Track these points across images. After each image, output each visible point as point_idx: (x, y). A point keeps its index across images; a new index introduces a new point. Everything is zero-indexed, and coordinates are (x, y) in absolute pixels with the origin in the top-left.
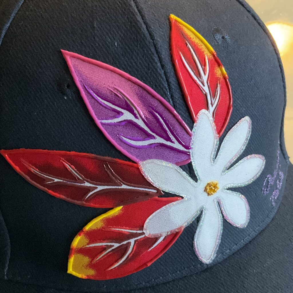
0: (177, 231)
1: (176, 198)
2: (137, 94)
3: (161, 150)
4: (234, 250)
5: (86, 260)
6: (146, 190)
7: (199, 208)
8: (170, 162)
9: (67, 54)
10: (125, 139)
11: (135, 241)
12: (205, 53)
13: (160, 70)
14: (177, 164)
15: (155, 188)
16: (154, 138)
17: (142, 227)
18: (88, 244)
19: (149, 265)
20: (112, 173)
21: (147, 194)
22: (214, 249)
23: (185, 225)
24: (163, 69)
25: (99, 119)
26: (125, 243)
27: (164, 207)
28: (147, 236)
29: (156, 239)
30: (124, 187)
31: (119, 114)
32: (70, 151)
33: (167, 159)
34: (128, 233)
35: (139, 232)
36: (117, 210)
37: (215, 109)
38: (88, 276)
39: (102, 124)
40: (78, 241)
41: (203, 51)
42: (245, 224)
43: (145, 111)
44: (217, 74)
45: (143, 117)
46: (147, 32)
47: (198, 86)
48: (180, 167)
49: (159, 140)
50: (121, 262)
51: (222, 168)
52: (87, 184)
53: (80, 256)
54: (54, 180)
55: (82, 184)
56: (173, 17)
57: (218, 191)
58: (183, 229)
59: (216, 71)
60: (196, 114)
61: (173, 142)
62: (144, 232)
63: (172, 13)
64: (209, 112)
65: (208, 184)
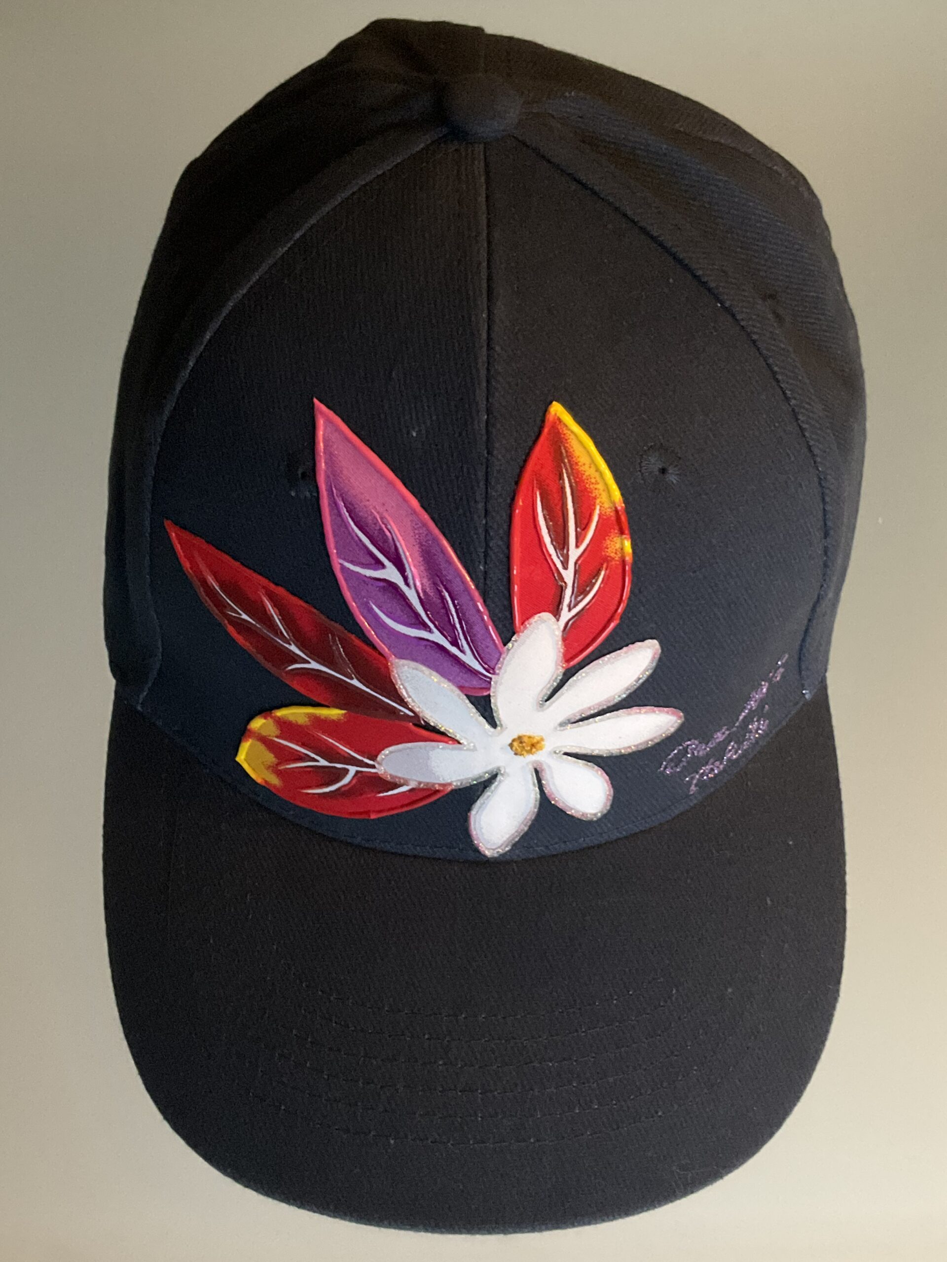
0: (437, 787)
1: (446, 739)
2: (421, 544)
3: (437, 655)
4: (556, 849)
5: (270, 758)
6: (394, 704)
7: (491, 767)
8: (449, 680)
9: (322, 413)
10: (376, 609)
11: (357, 772)
12: (598, 501)
13: (479, 518)
14: (461, 688)
15: (411, 710)
16: (430, 631)
17: (373, 757)
18: (277, 737)
19: (373, 816)
20: (340, 653)
21: (394, 711)
22: (512, 838)
23: (456, 784)
24: (485, 516)
25: (339, 555)
26: (339, 766)
27: (421, 743)
28: (380, 773)
30: (355, 682)
31: (380, 565)
32: (277, 584)
33: (444, 674)
34: (346, 755)
35: (367, 761)
36: (334, 713)
37: (573, 617)
38: (266, 782)
39: (343, 568)
40: (257, 724)
41: (596, 496)
42: (595, 815)
43: (425, 581)
44: (610, 549)
45: (420, 588)
46: (484, 432)
47: (550, 567)
48: (466, 695)
49: (437, 637)
50: (325, 790)
51: (561, 718)
52: (293, 648)
53: (260, 746)
54: (241, 615)
55: (285, 645)
56: (557, 409)
57: (540, 752)
58: (449, 789)
59: (608, 542)
60: (527, 617)
61: (463, 651)
62: (377, 765)
63: (557, 401)
64: (558, 620)
65: (520, 738)
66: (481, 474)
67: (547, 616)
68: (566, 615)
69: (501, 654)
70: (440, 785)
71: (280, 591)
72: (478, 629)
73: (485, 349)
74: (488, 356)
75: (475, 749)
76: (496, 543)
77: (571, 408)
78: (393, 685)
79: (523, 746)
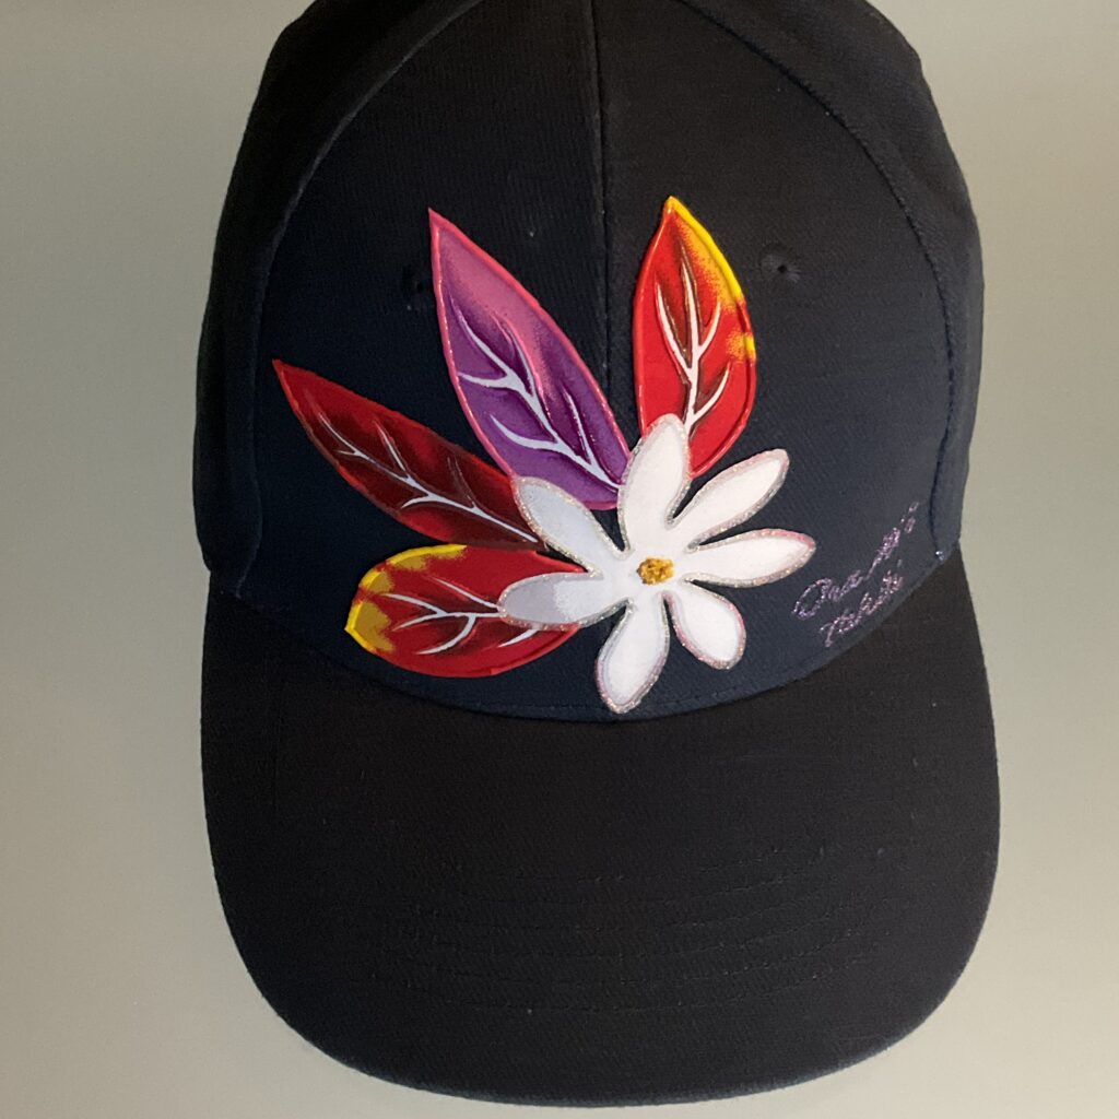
0: (562, 629)
1: (570, 566)
2: (542, 347)
3: (560, 467)
4: (688, 706)
5: (383, 619)
6: (517, 531)
7: (618, 599)
8: (574, 495)
9: (438, 223)
10: (497, 423)
11: (477, 619)
12: (718, 298)
13: (600, 313)
14: (587, 503)
15: (535, 535)
16: (554, 440)
17: (494, 599)
18: (391, 592)
19: (495, 672)
20: (460, 478)
21: (516, 539)
23: (583, 623)
24: (607, 311)
25: (458, 369)
26: (458, 615)
27: (544, 576)
28: (501, 617)
30: (476, 510)
31: (500, 373)
32: (393, 410)
33: (569, 489)
35: (488, 604)
36: (453, 550)
37: (699, 420)
38: (378, 650)
39: (462, 381)
40: (371, 579)
41: (717, 292)
42: (728, 663)
43: (548, 385)
44: (733, 348)
45: (542, 393)
46: (602, 226)
47: (674, 364)
48: (592, 511)
49: (561, 447)
50: (444, 647)
51: (691, 539)
52: (410, 481)
53: (372, 608)
54: (353, 452)
55: (401, 479)
56: (674, 204)
57: (669, 580)
58: (575, 630)
59: (731, 340)
60: (652, 420)
61: (588, 461)
62: (498, 608)
63: (674, 195)
64: (684, 423)
65: (648, 561)
66: (600, 269)
67: (672, 418)
68: (692, 417)
69: (626, 460)
70: (565, 625)
71: (397, 415)
72: (602, 433)
73: (599, 147)
74: (603, 154)
75: (600, 577)
76: (618, 338)
77: (687, 204)
78: (515, 507)
79: (652, 572)
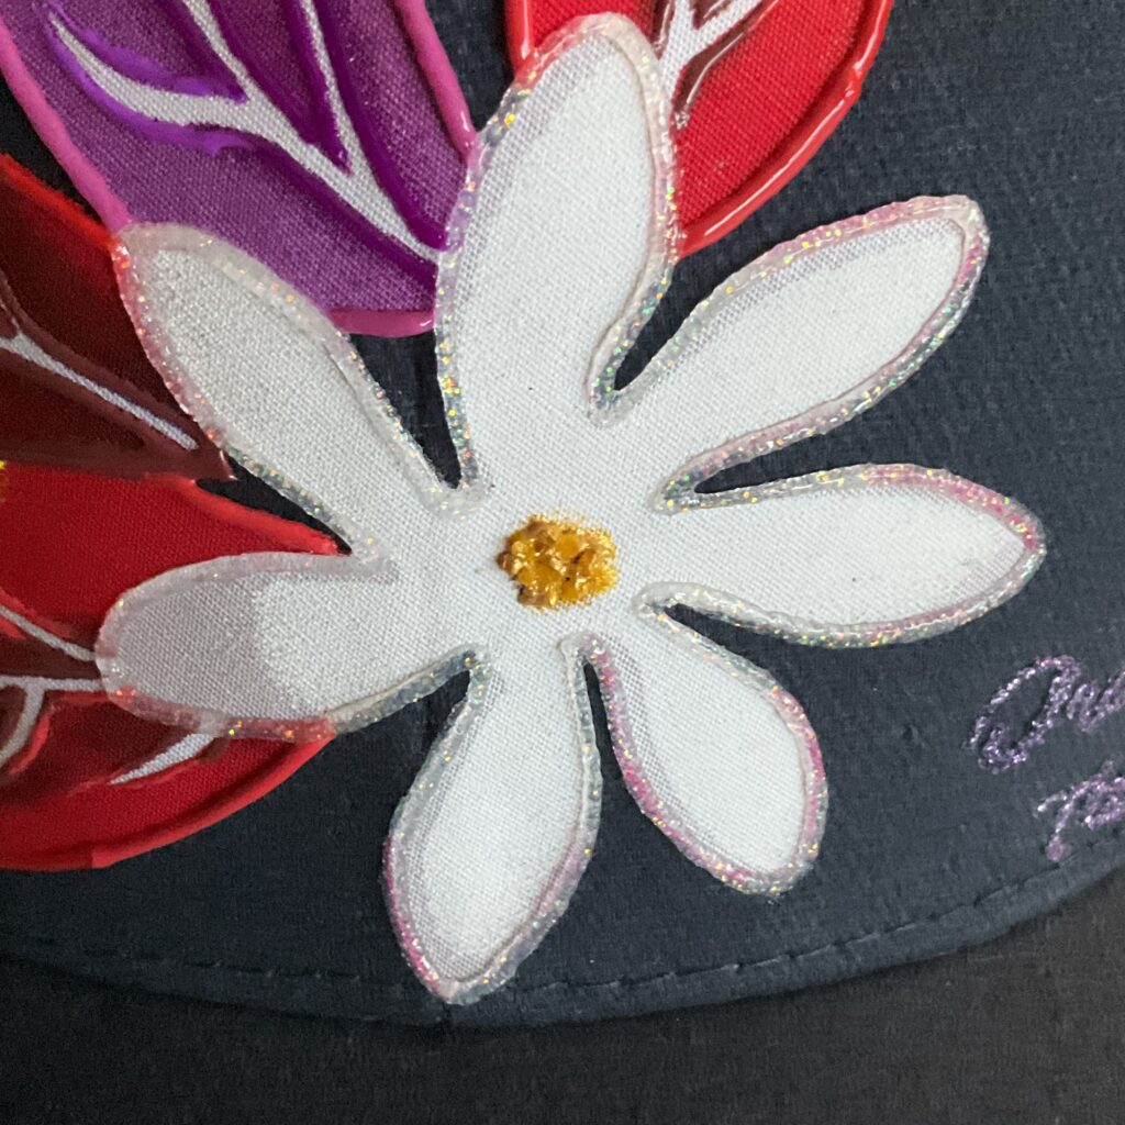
1: (299, 530)
3: (259, 188)
4: (655, 993)
6: (138, 412)
7: (445, 648)
8: (299, 285)
10: (69, 41)
11: (49, 696)
14: (338, 313)
15: (187, 424)
16: (236, 93)
17: (88, 634)
19: (102, 860)
21: (134, 438)
22: (518, 939)
23: (343, 717)
27: (224, 561)
28: (110, 690)
29: (161, 733)
30: (21, 345)
33: (283, 263)
34: (13, 634)
35: (73, 650)
37: (710, 51)
49: (259, 117)
57: (602, 598)
58: (321, 741)
60: (551, 21)
61: (342, 163)
62: (100, 664)
64: (659, 55)
65: (533, 526)
67: (614, 25)
68: (685, 39)
69: (461, 157)
70: (289, 725)
75: (385, 572)
78: (124, 327)
79: (544, 562)
